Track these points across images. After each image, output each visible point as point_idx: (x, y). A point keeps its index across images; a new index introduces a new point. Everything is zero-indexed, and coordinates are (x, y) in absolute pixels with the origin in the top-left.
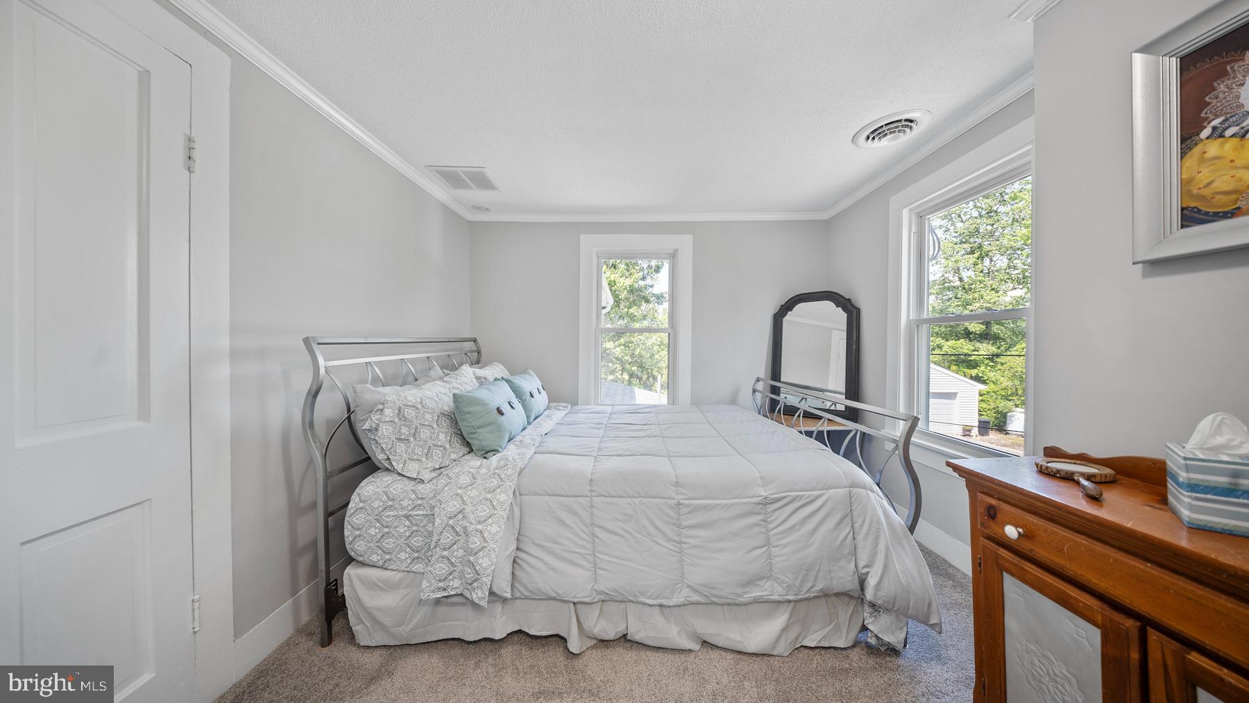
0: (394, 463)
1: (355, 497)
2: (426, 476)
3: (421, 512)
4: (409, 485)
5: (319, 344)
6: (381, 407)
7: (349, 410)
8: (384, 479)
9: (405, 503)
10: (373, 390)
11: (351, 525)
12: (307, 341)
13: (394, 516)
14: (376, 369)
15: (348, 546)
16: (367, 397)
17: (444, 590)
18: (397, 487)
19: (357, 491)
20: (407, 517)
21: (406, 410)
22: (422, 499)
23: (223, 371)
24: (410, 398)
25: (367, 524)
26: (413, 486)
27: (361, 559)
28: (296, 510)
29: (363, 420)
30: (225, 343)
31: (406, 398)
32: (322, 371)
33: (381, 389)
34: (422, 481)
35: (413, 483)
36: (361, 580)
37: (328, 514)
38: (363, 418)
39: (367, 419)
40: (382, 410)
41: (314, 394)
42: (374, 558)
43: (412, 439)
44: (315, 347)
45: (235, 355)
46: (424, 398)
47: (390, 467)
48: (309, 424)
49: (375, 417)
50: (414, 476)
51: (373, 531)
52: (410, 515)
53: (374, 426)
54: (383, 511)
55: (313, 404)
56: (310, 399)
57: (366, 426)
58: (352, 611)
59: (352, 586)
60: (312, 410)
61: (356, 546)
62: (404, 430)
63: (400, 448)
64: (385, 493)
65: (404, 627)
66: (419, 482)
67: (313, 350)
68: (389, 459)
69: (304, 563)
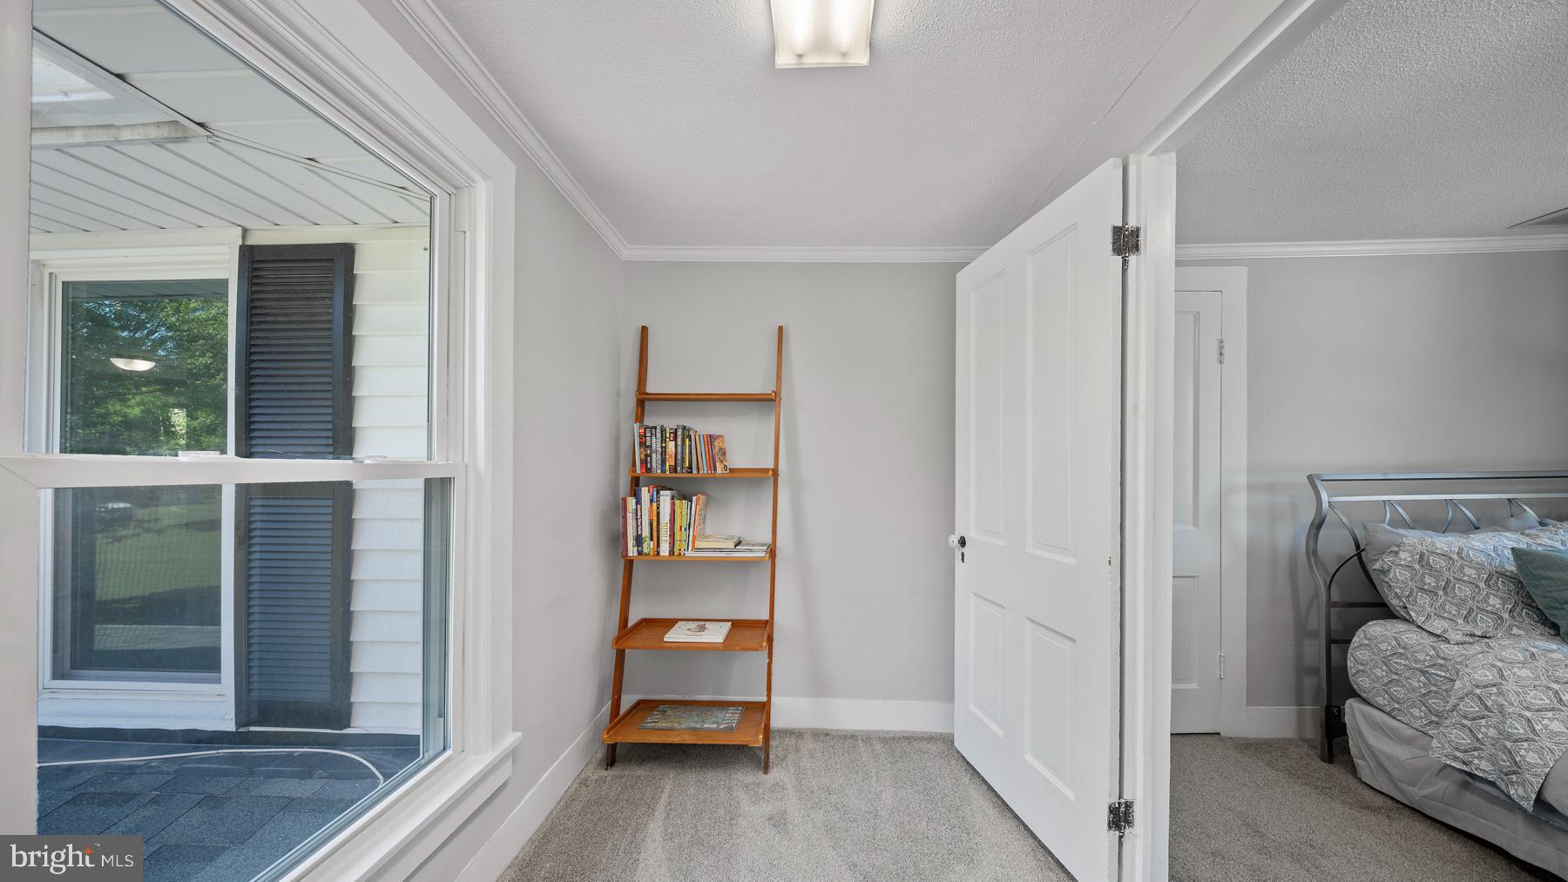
0: (1413, 614)
1: (1360, 633)
2: (1456, 636)
3: (1443, 674)
4: (1429, 640)
5: (1322, 480)
6: (1396, 549)
7: (1358, 547)
8: (1396, 626)
9: (1421, 657)
10: (1391, 531)
11: (1354, 658)
12: (1310, 478)
13: (1405, 665)
14: (1400, 509)
15: (1351, 678)
16: (1382, 537)
17: (1464, 763)
18: (1411, 637)
19: (1363, 628)
20: (1423, 672)
21: (1431, 558)
22: (1444, 659)
23: (1241, 501)
24: (1438, 545)
25: (1372, 664)
26: (1434, 642)
27: (1364, 695)
28: (1302, 630)
29: (1374, 560)
30: (1243, 479)
31: (1433, 544)
32: (1325, 505)
33: (1402, 531)
34: (1447, 641)
35: (1433, 639)
36: (1364, 715)
37: (1330, 641)
38: (1373, 558)
39: (1378, 560)
40: (1397, 553)
41: (1318, 525)
42: (1380, 701)
43: (1441, 593)
44: (1318, 483)
45: (1252, 488)
46: (1466, 549)
47: (1408, 617)
48: (1313, 553)
49: (1388, 559)
50: (1439, 632)
51: (1378, 672)
52: (1427, 672)
53: (1386, 567)
54: (1391, 655)
55: (1317, 535)
56: (1314, 530)
57: (1377, 566)
58: (1353, 740)
59: (1354, 716)
60: (1316, 540)
61: (1361, 682)
62: (1428, 579)
63: (1423, 599)
64: (1396, 639)
65: (1416, 789)
66: (1443, 641)
67: (1316, 485)
68: (1406, 608)
69: (1309, 682)
